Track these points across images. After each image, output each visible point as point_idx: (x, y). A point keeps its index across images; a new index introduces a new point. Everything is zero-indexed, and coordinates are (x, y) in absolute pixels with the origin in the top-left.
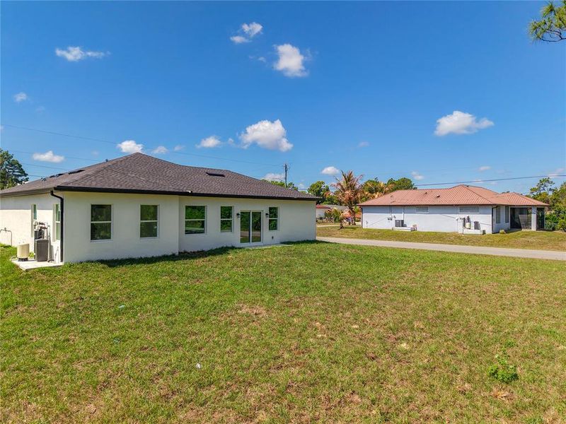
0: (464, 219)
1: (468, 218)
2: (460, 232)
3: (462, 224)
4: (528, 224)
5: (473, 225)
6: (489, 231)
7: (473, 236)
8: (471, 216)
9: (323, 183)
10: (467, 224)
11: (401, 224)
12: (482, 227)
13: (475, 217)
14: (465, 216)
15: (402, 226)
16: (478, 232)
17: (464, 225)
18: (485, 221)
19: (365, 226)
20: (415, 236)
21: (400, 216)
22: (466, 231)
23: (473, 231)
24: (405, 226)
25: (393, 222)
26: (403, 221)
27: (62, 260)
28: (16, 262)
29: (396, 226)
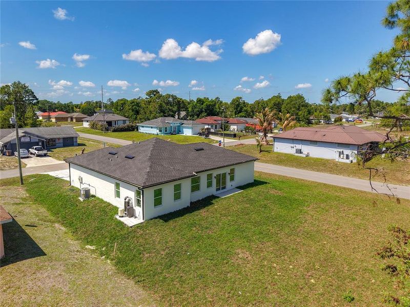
0: (340, 152)
1: (343, 151)
2: (337, 160)
3: (338, 155)
5: (345, 156)
6: (355, 161)
7: (344, 163)
9: (241, 98)
10: (342, 156)
11: (300, 151)
12: (351, 159)
13: (347, 152)
14: (341, 150)
15: (300, 153)
16: (348, 161)
17: (340, 156)
19: (276, 150)
20: (308, 161)
21: (299, 147)
22: (341, 160)
23: (345, 160)
24: (302, 153)
25: (294, 150)
26: (301, 150)
27: (143, 219)
28: (117, 217)
29: (296, 153)
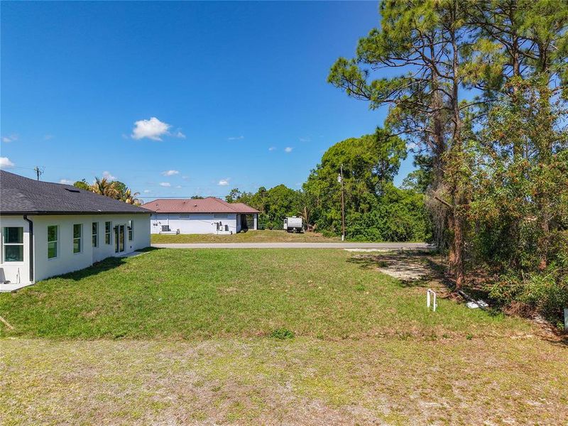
0: (218, 223)
1: (220, 222)
2: (215, 234)
3: (216, 227)
4: (252, 225)
5: (224, 227)
6: (234, 232)
7: (225, 236)
8: (222, 221)
10: (220, 227)
11: (166, 228)
12: (230, 229)
13: (225, 222)
14: (218, 221)
16: (228, 233)
17: (218, 228)
18: (232, 224)
20: (179, 238)
21: (165, 222)
22: (220, 233)
23: (224, 232)
24: (169, 230)
25: (159, 228)
26: (168, 226)
27: (31, 278)
29: (163, 231)
